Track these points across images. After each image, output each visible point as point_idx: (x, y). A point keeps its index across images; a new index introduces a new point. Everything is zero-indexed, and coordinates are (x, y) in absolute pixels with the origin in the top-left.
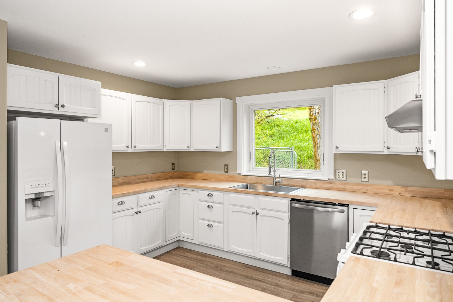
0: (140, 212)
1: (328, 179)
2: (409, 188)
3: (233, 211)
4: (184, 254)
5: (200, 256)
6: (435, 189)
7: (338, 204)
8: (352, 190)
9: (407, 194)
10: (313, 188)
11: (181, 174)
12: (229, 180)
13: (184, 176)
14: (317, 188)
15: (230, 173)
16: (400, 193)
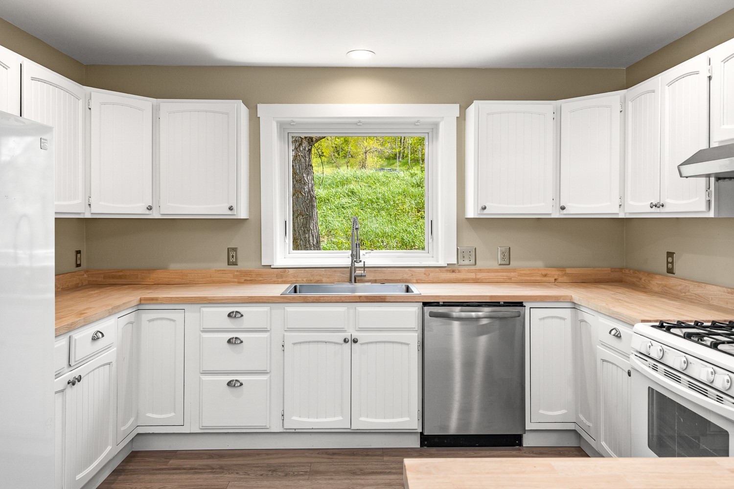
0: (79, 379)
1: (446, 265)
2: (568, 271)
3: (294, 344)
4: (166, 465)
5: (210, 458)
6: (600, 269)
7: (504, 303)
8: (487, 281)
9: (565, 279)
10: (423, 282)
11: (102, 276)
12: (243, 281)
13: (112, 281)
14: (429, 281)
15: (244, 264)
16: (555, 280)
